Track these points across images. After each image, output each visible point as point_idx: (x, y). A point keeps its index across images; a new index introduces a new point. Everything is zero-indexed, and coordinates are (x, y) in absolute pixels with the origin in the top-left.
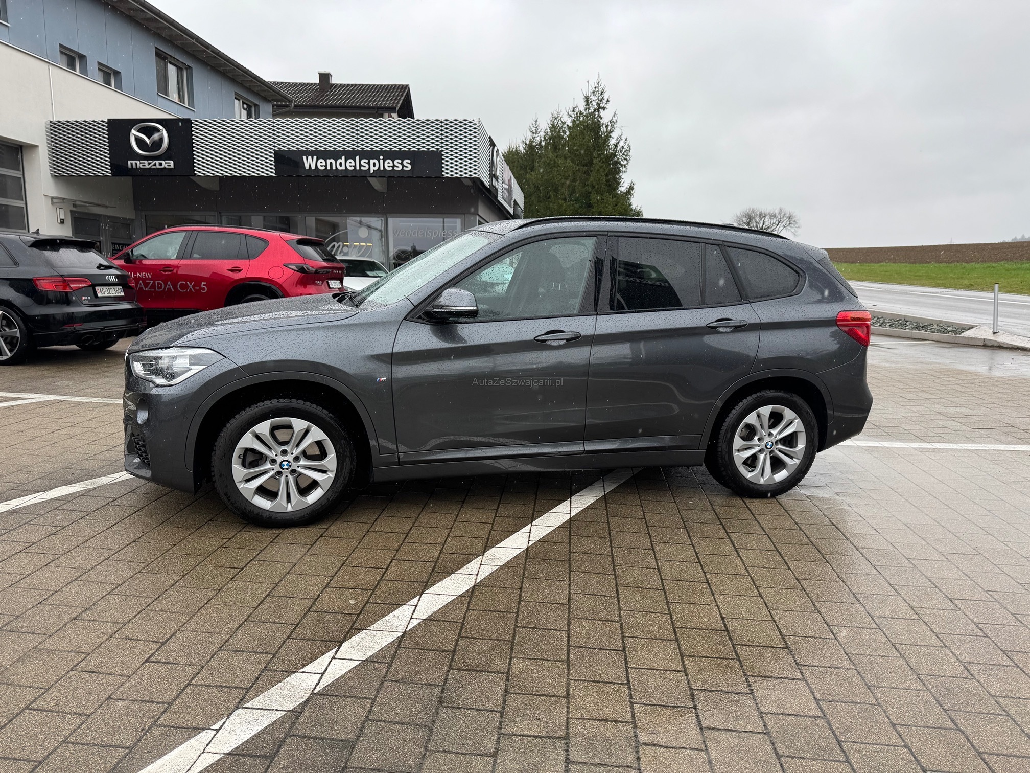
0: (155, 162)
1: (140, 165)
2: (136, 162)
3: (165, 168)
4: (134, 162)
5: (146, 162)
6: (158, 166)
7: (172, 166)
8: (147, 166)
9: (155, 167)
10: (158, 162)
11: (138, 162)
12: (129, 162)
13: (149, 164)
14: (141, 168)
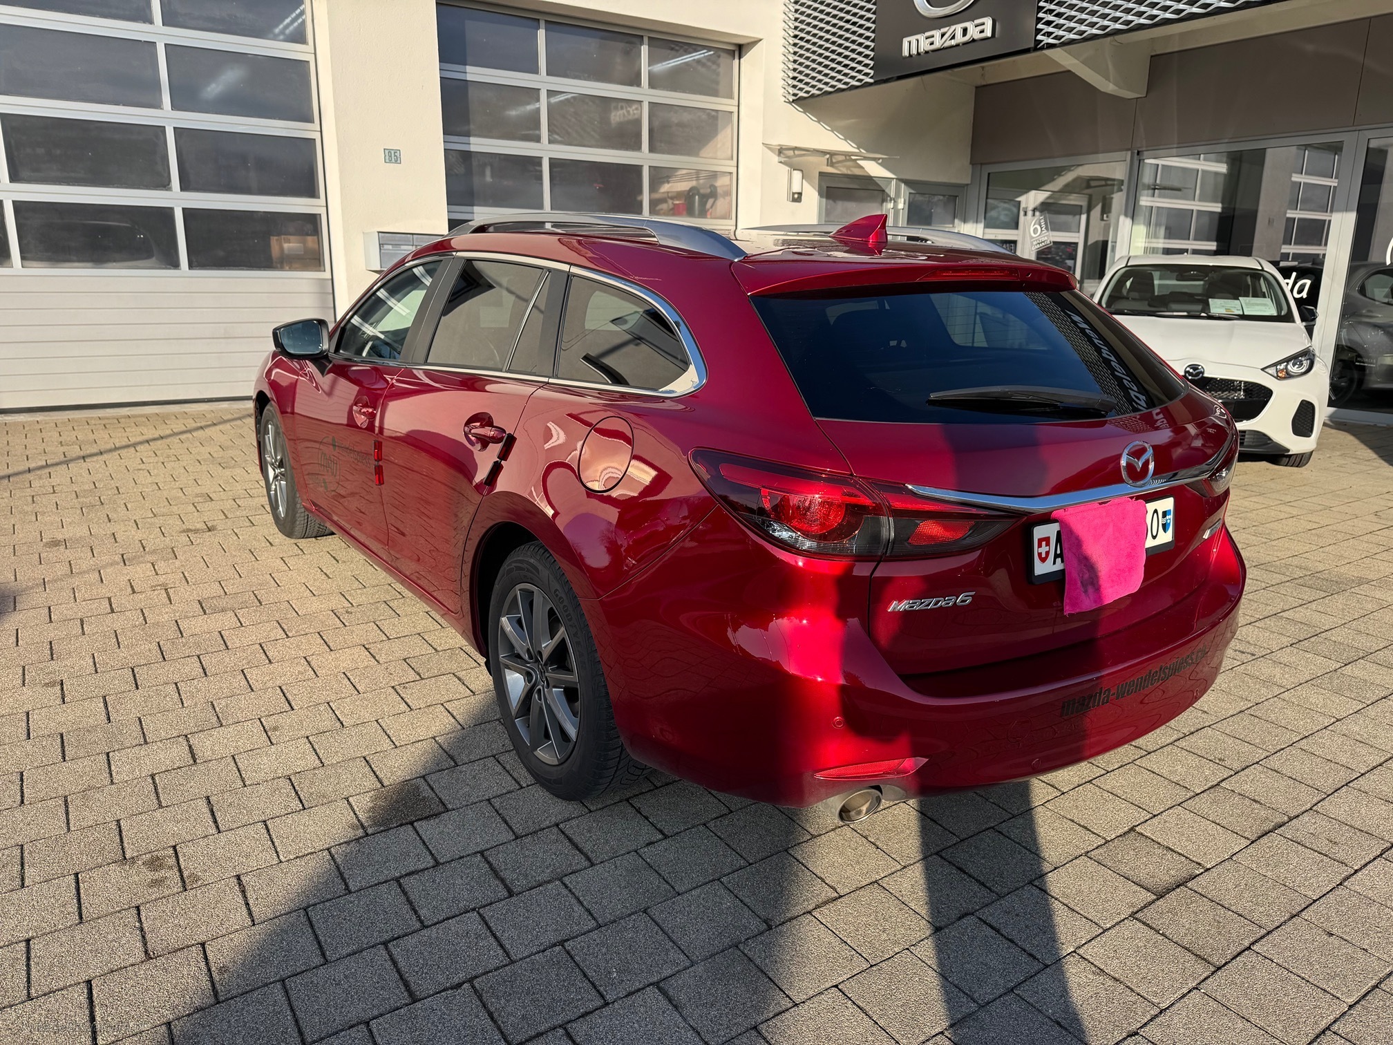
0: (953, 28)
1: (924, 46)
2: (918, 37)
3: (974, 40)
4: (913, 39)
5: (937, 33)
6: (960, 39)
7: (988, 33)
8: (937, 45)
9: (953, 42)
10: (958, 28)
11: (921, 37)
12: (905, 41)
13: (943, 35)
14: (927, 52)
